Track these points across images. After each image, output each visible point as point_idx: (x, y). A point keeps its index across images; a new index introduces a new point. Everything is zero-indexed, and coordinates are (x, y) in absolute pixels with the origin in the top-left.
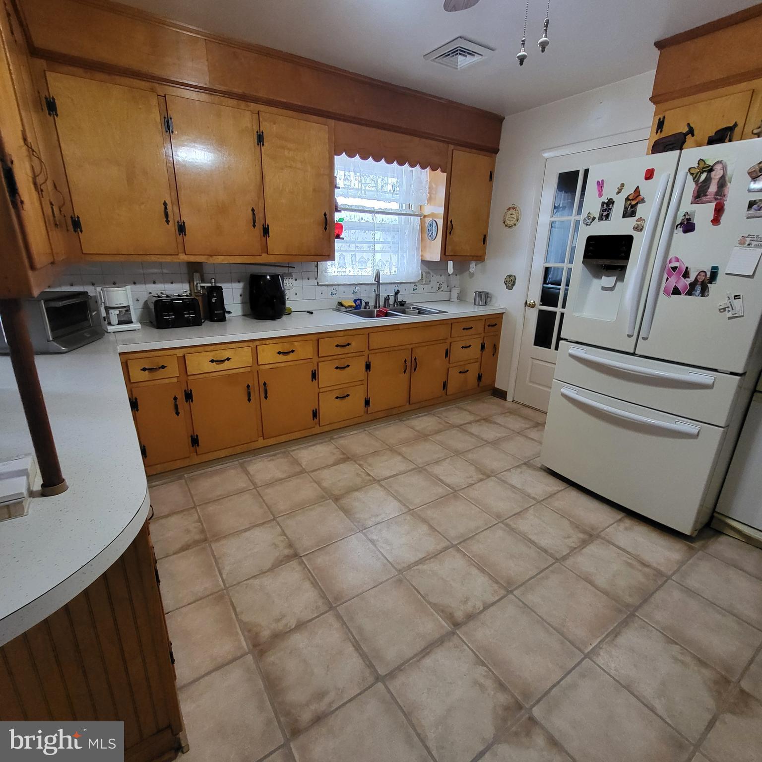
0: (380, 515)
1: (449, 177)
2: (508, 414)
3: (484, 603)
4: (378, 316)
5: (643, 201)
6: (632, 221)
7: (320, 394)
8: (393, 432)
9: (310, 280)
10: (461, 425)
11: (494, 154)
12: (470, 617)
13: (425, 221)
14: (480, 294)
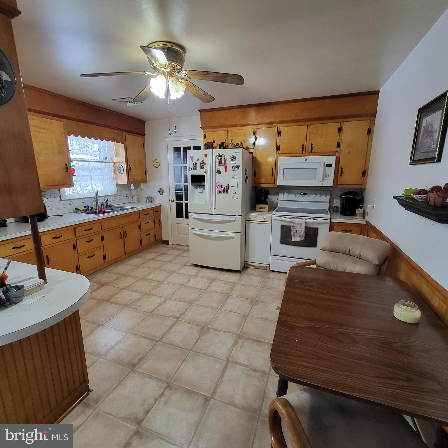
0: (132, 299)
1: (125, 145)
2: (172, 250)
3: (185, 309)
4: (99, 213)
5: (205, 164)
6: (203, 170)
7: (79, 257)
8: (121, 268)
9: (56, 198)
10: (153, 258)
11: (143, 136)
12: (182, 314)
13: (115, 166)
14: (148, 198)
